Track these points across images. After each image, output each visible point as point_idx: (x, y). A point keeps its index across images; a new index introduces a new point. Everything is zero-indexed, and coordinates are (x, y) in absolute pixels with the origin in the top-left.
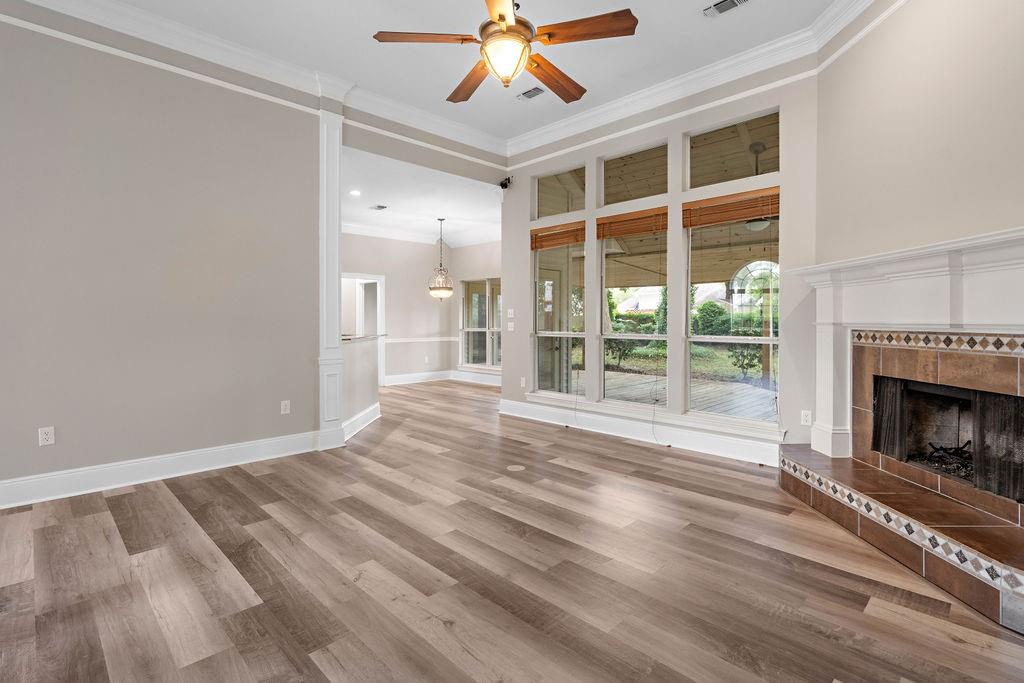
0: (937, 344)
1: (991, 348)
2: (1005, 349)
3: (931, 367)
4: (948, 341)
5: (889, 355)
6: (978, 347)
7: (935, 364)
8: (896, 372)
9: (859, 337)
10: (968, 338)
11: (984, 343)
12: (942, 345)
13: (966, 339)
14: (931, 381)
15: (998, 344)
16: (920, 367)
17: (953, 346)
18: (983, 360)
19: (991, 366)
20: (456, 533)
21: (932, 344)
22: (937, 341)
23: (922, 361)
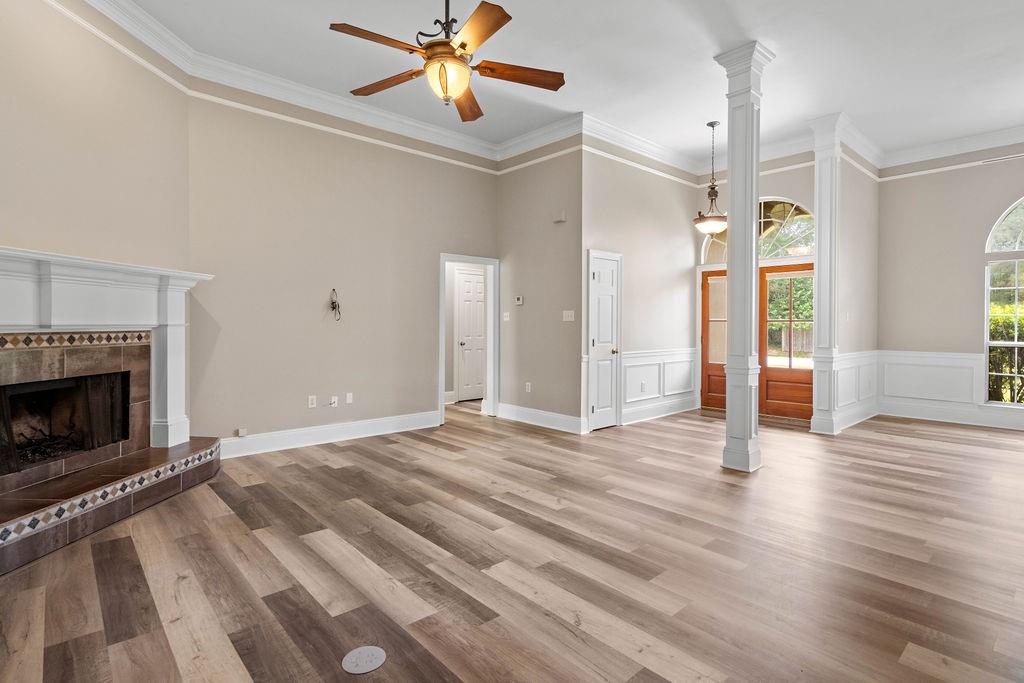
0: (61, 343)
1: (104, 342)
2: (113, 341)
3: (57, 365)
6: (95, 342)
7: (62, 362)
10: (88, 336)
11: (100, 339)
12: (66, 343)
13: (86, 336)
14: (57, 377)
15: (109, 339)
16: (45, 367)
17: (76, 343)
18: (100, 351)
19: (106, 355)
20: (493, 528)
21: (56, 344)
22: (61, 340)
23: (46, 360)
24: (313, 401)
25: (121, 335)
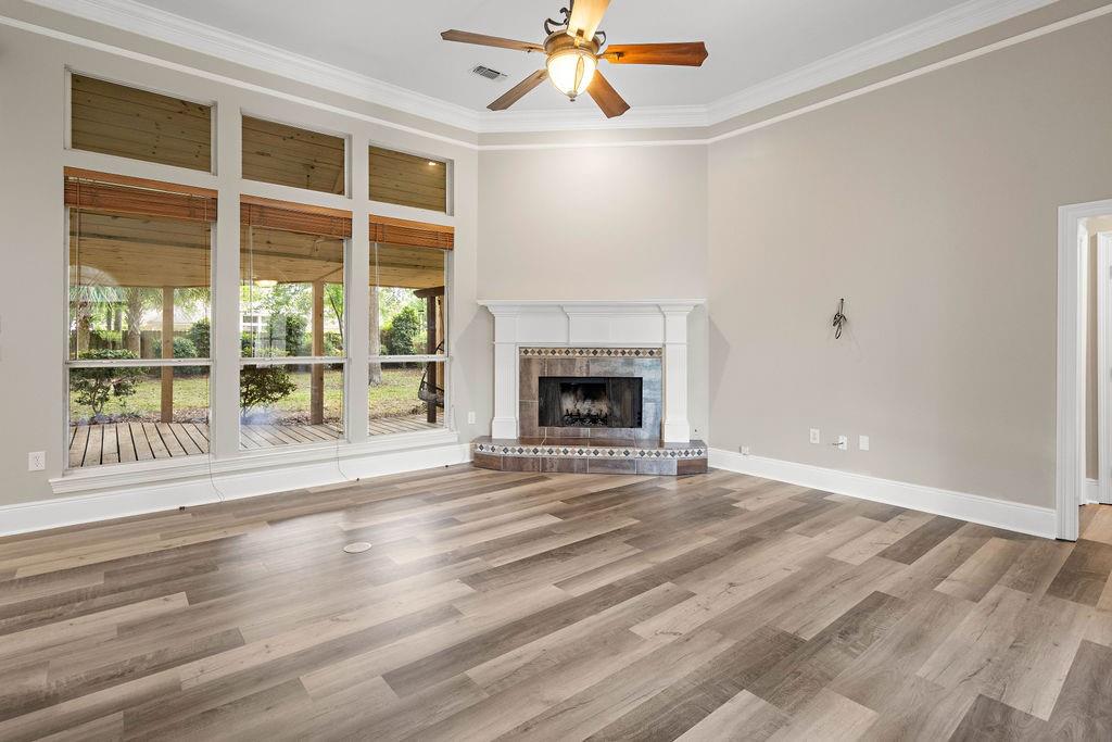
1: (619, 355)
2: (627, 355)
4: (595, 352)
5: (550, 363)
6: (612, 355)
7: (588, 366)
8: (559, 373)
9: (526, 352)
10: (607, 350)
11: (616, 353)
12: (592, 355)
14: (585, 375)
15: (623, 353)
17: (598, 355)
18: (615, 361)
19: (620, 364)
21: (585, 354)
22: (588, 352)
23: (578, 364)
24: (815, 435)
25: (634, 351)
